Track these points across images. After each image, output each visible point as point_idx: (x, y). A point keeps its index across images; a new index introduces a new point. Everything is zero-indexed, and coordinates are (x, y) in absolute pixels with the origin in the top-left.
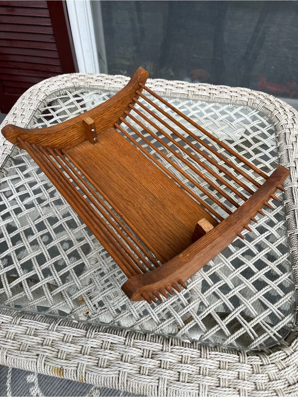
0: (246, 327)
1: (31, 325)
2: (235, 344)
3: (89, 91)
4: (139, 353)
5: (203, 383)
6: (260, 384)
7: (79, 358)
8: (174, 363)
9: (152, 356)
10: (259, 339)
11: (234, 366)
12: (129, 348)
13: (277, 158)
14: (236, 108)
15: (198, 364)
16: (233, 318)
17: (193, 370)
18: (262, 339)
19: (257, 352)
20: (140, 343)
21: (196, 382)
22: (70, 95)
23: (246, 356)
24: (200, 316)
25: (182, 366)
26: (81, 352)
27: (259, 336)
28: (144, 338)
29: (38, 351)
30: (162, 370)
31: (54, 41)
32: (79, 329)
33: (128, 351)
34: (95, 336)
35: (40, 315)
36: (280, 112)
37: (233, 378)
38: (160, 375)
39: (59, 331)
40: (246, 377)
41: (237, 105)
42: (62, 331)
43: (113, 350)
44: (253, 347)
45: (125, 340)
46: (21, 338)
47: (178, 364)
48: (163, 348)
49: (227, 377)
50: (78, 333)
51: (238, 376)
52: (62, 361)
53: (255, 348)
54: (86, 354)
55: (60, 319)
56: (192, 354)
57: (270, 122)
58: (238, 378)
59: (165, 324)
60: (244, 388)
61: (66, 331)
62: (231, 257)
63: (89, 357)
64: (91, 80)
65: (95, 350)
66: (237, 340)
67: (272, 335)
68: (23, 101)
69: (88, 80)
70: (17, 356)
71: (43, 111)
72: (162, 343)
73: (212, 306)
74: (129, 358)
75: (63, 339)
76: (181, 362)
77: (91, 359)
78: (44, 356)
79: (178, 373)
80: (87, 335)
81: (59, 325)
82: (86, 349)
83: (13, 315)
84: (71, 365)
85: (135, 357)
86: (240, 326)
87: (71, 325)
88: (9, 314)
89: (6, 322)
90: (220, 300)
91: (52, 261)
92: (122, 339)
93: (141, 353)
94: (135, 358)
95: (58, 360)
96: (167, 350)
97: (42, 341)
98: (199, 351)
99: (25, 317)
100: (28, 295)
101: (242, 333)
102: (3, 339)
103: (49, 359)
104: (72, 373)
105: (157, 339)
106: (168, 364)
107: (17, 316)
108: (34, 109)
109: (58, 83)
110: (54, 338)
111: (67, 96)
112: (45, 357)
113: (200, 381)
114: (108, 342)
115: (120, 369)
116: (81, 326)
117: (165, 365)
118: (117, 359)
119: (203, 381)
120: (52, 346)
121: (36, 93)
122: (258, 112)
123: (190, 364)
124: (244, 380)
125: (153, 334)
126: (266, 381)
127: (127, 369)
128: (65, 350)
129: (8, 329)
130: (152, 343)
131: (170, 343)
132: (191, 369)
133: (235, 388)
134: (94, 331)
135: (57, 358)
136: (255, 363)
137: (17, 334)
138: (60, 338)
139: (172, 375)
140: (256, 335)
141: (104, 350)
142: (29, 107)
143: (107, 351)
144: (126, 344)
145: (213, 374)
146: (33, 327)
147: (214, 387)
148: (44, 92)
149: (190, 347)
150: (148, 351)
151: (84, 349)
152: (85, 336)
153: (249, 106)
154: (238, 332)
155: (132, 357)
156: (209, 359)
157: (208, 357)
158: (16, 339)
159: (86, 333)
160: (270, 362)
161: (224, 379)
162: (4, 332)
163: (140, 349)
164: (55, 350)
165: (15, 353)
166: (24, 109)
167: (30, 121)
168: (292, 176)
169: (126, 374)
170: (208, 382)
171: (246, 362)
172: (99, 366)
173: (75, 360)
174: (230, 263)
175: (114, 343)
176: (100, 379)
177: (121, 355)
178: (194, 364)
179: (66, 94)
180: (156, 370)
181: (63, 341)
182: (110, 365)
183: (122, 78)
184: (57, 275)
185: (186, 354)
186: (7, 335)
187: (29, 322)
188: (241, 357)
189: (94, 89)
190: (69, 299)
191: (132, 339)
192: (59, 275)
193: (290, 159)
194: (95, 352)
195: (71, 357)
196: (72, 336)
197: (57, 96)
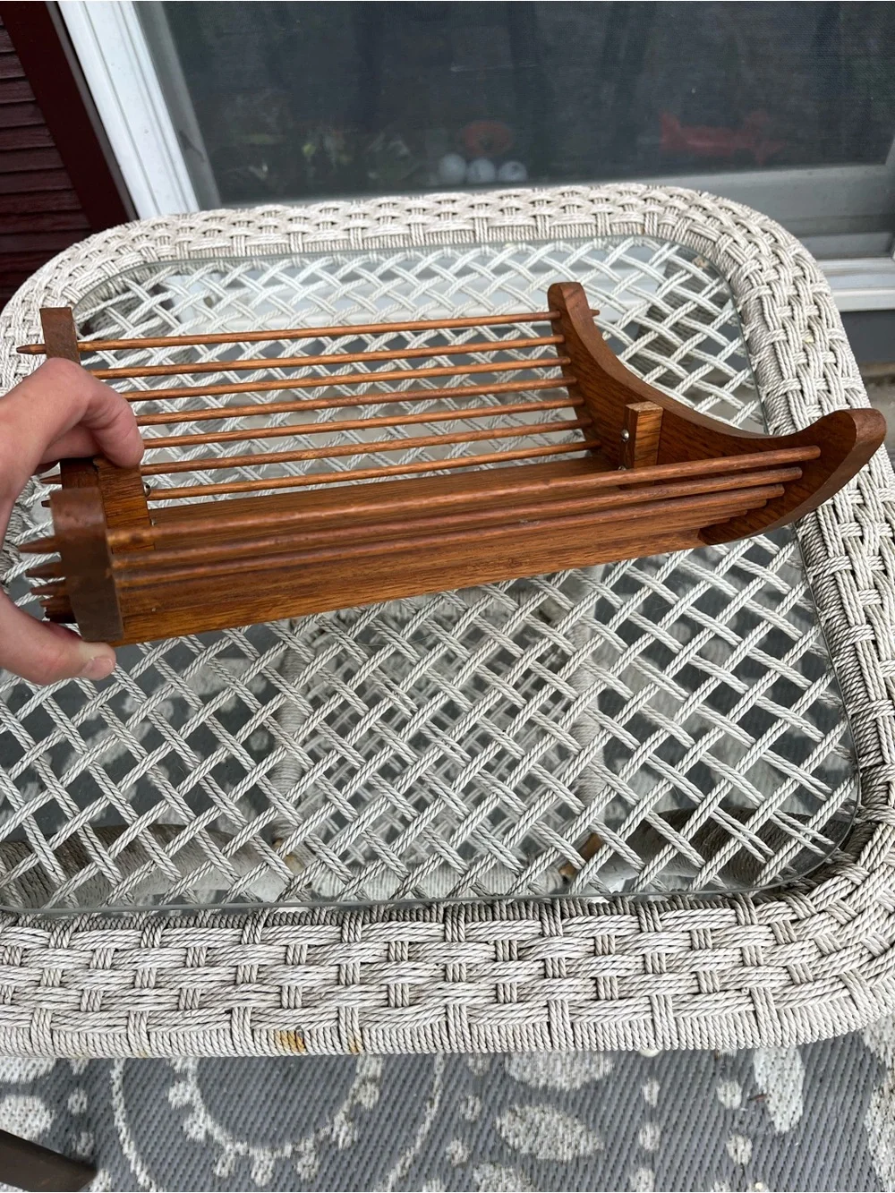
0: (739, 835)
1: (194, 940)
2: (720, 882)
3: (190, 267)
4: (485, 954)
5: (658, 992)
6: (800, 970)
7: (337, 997)
8: (578, 959)
9: (520, 954)
10: (777, 859)
11: (727, 935)
12: (457, 945)
13: (748, 373)
14: (616, 246)
15: (638, 948)
16: (704, 820)
17: (629, 966)
18: (783, 858)
19: (778, 892)
20: (483, 928)
21: (640, 993)
22: (139, 291)
23: (752, 906)
24: (620, 832)
25: (599, 963)
26: (338, 980)
27: (777, 853)
28: (490, 914)
29: (228, 1000)
30: (551, 983)
31: (42, 121)
32: (320, 927)
33: (457, 954)
34: (365, 934)
35: (210, 912)
36: (737, 239)
37: (730, 965)
38: (548, 995)
39: (270, 942)
40: (762, 957)
41: (616, 237)
42: (277, 939)
43: (417, 960)
44: (765, 880)
45: (445, 930)
46: (176, 978)
47: (589, 961)
48: (542, 928)
49: (714, 965)
50: (319, 935)
51: (740, 960)
52: (297, 1012)
53: (770, 883)
54: (353, 983)
55: (264, 912)
56: (619, 929)
57: (714, 271)
58: (743, 964)
59: (536, 870)
60: (761, 986)
61: (287, 938)
62: (672, 664)
63: (363, 988)
64: (188, 236)
65: (373, 968)
66: (722, 873)
67: (807, 842)
68: (9, 334)
70: (175, 1025)
72: (537, 916)
73: (646, 801)
74: (464, 971)
75: (286, 959)
76: (595, 953)
77: (367, 992)
78: (245, 1009)
79: (593, 982)
80: (346, 937)
81: (265, 925)
82: (351, 970)
83: (138, 926)
84: (321, 1018)
85: (477, 965)
86: (725, 837)
87: (296, 921)
88: (127, 925)
89: (126, 946)
90: (665, 782)
91: (205, 767)
92: (436, 928)
93: (489, 951)
94: (479, 967)
95: (286, 1013)
96: (555, 932)
97: (232, 976)
98: (634, 919)
99: (172, 924)
100: (163, 867)
101: (732, 854)
102: (130, 992)
103: (260, 1014)
104: (328, 1036)
105: (524, 911)
106: (563, 965)
107: (150, 926)
109: (97, 261)
110: (262, 962)
111: (129, 295)
112: (249, 1011)
113: (650, 988)
114: (402, 942)
115: (445, 1001)
116: (322, 918)
117: (557, 969)
118: (434, 980)
119: (658, 988)
120: (261, 981)
121: (40, 302)
122: (677, 247)
123: (617, 953)
124: (759, 965)
125: (510, 901)
126: (812, 959)
127: (464, 997)
128: (298, 984)
129: (136, 962)
130: (514, 922)
131: (558, 915)
132: (623, 966)
133: (740, 990)
134: (360, 924)
135: (281, 1007)
136: (778, 919)
137: (163, 972)
138: (277, 957)
139: (577, 989)
140: (770, 851)
141: (396, 964)
143: (403, 964)
144: (449, 938)
145: (678, 967)
146: (199, 944)
147: (688, 997)
149: (609, 912)
150: (507, 943)
151: (343, 972)
152: (341, 940)
153: (649, 236)
154: (723, 851)
155: (470, 967)
156: (663, 931)
157: (659, 928)
158: (162, 984)
159: (341, 932)
160: (814, 911)
161: (708, 973)
162: (126, 974)
163: (486, 942)
164: (271, 990)
165: (170, 1018)
168: (796, 418)
169: (464, 1009)
170: (671, 987)
171: (756, 922)
172: (393, 1004)
173: (327, 1004)
174: (673, 683)
175: (418, 943)
176: (401, 1036)
177: (442, 967)
178: (628, 952)
179: (127, 290)
180: (536, 985)
181: (286, 962)
182: (418, 998)
183: (276, 212)
184: (229, 802)
186: (138, 979)
187: (187, 934)
188: (741, 911)
189: (204, 261)
190: (275, 855)
191: (462, 924)
192: (232, 799)
193: (784, 370)
194: (375, 973)
195: (318, 998)
196: (306, 948)
197: (103, 300)
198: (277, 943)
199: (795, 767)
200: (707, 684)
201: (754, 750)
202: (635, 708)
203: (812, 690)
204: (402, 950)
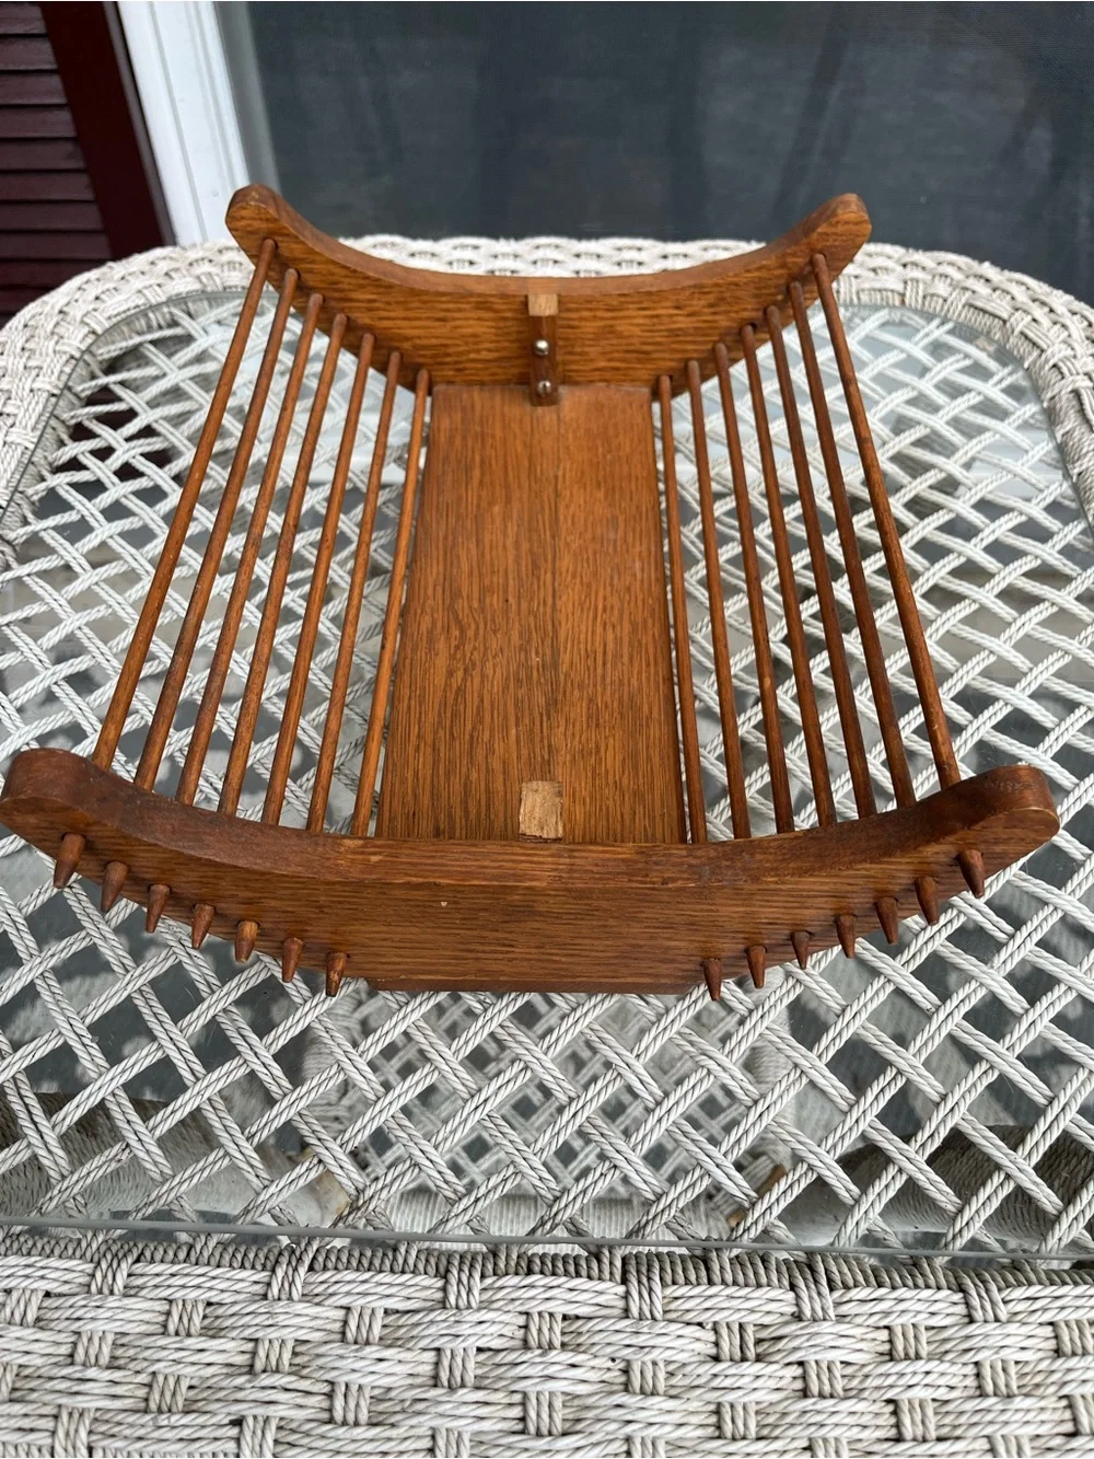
1: (183, 1287)
4: (699, 1346)
5: (1005, 1431)
7: (433, 1410)
8: (864, 1365)
9: (760, 1350)
12: (649, 1327)
13: (1065, 484)
14: (863, 320)
15: (967, 1351)
16: (1056, 1133)
17: (953, 1382)
20: (694, 1297)
21: (974, 1431)
22: (190, 326)
24: (915, 1145)
25: (901, 1375)
26: (436, 1377)
28: (703, 1273)
29: (237, 1401)
30: (818, 1407)
32: (406, 1277)
33: (651, 1343)
34: (486, 1296)
35: (215, 1240)
36: (1036, 317)
38: (813, 1428)
39: (317, 1300)
41: (865, 306)
42: (331, 1295)
43: (577, 1349)
45: (626, 1296)
46: (147, 1354)
47: (882, 1369)
48: (797, 1305)
50: (405, 1293)
52: (359, 1432)
54: (463, 1385)
55: (309, 1243)
56: (933, 1314)
57: (1004, 356)
59: (778, 1200)
61: (348, 1293)
63: (480, 1395)
65: (498, 1359)
70: (140, 1439)
71: (88, 393)
72: (786, 1283)
73: (957, 1095)
74: (662, 1375)
75: (343, 1333)
76: (891, 1356)
77: (487, 1404)
78: (267, 1420)
79: (891, 1408)
80: (452, 1299)
81: (311, 1269)
82: (459, 1360)
83: (88, 1255)
84: (402, 1447)
85: (684, 1365)
87: (365, 1263)
88: (70, 1251)
89: (65, 1289)
90: (985, 1066)
91: (228, 994)
92: (612, 1291)
93: (706, 1342)
94: (688, 1369)
95: (340, 1432)
96: (820, 1313)
97: (247, 1356)
98: (958, 1297)
99: (148, 1254)
100: (142, 1154)
102: (65, 1372)
103: (293, 1431)
105: (762, 1271)
106: (837, 1372)
107: (109, 1257)
108: (48, 387)
110: (302, 1335)
111: (177, 331)
112: (274, 1424)
113: (991, 1422)
114: (551, 1315)
115: (629, 1429)
116: (411, 1261)
117: (826, 1382)
118: (608, 1388)
119: (1006, 1423)
120: (297, 1371)
121: (50, 327)
122: (950, 326)
123: (931, 1357)
125: (735, 1252)
127: (664, 1424)
128: (365, 1381)
129: (79, 1319)
130: (748, 1290)
131: (824, 1283)
132: (943, 1381)
134: (477, 1276)
135: (331, 1421)
137: (125, 1340)
138: (328, 1327)
139: (864, 1420)
141: (541, 1355)
142: (29, 380)
143: (554, 1356)
144: (635, 1311)
145: (1037, 1386)
146: (192, 1295)
147: (1058, 1440)
148: (82, 322)
149: (910, 1283)
150: (736, 1328)
151: (446, 1362)
152: (443, 1304)
153: (910, 309)
155: (671, 1368)
156: (1009, 1322)
157: (1003, 1316)
158: (122, 1362)
159: (444, 1289)
162: (60, 1338)
163: (700, 1324)
164: (315, 1389)
165: (131, 1425)
166: (9, 391)
167: (41, 436)
169: (661, 1448)
170: (1027, 1422)
172: (532, 1429)
173: (414, 1421)
175: (577, 1318)
177: (622, 1365)
178: (949, 1357)
179: (174, 323)
180: (791, 1408)
181: (343, 1338)
182: (579, 1420)
183: (393, 244)
184: (262, 1051)
185: (904, 1319)
186: (80, 1351)
187: (173, 1275)
190: (335, 1146)
191: (657, 1286)
192: (267, 1048)
194: (503, 1369)
195: (398, 1408)
196: (380, 1313)
197: (139, 333)
198: (330, 1301)
200: (1041, 915)
202: (930, 945)
204: (551, 1329)
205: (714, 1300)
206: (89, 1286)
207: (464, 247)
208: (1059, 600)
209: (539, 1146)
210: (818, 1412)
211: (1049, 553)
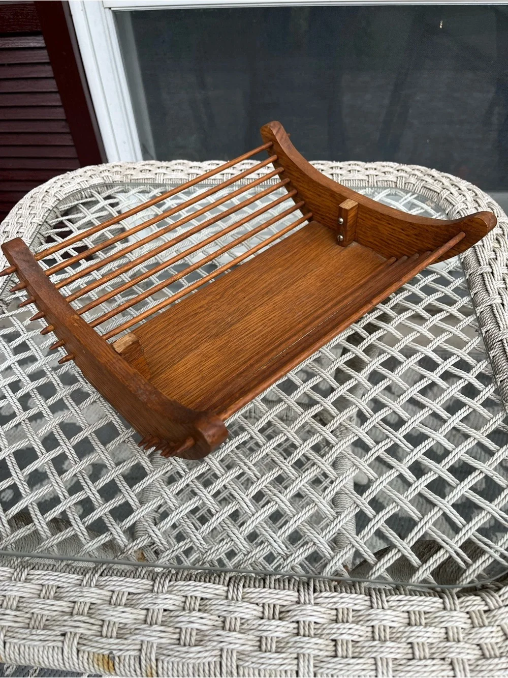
0: (448, 547)
1: (48, 580)
3: (130, 187)
4: (255, 613)
5: (382, 655)
6: (490, 647)
7: (143, 633)
8: (324, 624)
9: (281, 616)
10: (474, 566)
11: (436, 617)
12: (235, 603)
13: (458, 262)
15: (368, 620)
16: (421, 533)
17: (361, 633)
18: (480, 566)
19: (475, 590)
20: (255, 592)
21: (368, 655)
22: (98, 197)
23: (456, 598)
24: (361, 536)
25: (339, 629)
26: (145, 620)
27: (474, 562)
28: (262, 584)
29: (64, 626)
30: (302, 640)
32: (138, 580)
33: (235, 610)
34: (170, 589)
35: (64, 563)
36: (452, 192)
37: (438, 640)
38: (298, 649)
39: (101, 587)
40: (461, 636)
41: (380, 188)
42: (107, 586)
43: (205, 611)
44: (465, 582)
45: (228, 591)
46: (31, 605)
47: (331, 626)
48: (299, 598)
49: (425, 639)
50: (137, 586)
51: (445, 636)
52: (112, 641)
53: (469, 583)
54: (156, 624)
55: (102, 566)
56: (355, 604)
57: (438, 208)
58: (447, 639)
59: (298, 556)
60: (460, 657)
61: (114, 585)
62: (403, 428)
63: (162, 628)
64: (132, 172)
65: (172, 614)
66: (434, 573)
67: (497, 556)
68: (20, 212)
69: (128, 172)
70: (24, 639)
71: (54, 224)
72: (296, 589)
73: (380, 516)
74: (238, 624)
75: (110, 601)
76: (336, 621)
77: (164, 632)
78: (75, 634)
79: (333, 643)
80: (156, 589)
81: (101, 575)
83: (13, 566)
84: (128, 648)
85: (248, 620)
86: (437, 547)
87: (123, 574)
88: (6, 564)
89: (2, 578)
90: (395, 504)
91: (82, 465)
92: (221, 589)
93: (258, 611)
94: (249, 622)
95: (104, 640)
96: (308, 602)
97: (71, 609)
98: (367, 598)
99: (37, 566)
100: (39, 528)
101: (442, 560)
103: (85, 639)
104: (132, 662)
105: (287, 584)
106: (312, 627)
107: (21, 567)
108: (38, 222)
110: (93, 601)
111: (93, 199)
112: (78, 636)
113: (376, 652)
114: (196, 597)
115: (221, 645)
116: (142, 575)
117: (307, 629)
118: (215, 628)
119: (382, 652)
120: (90, 615)
121: (41, 198)
123: (353, 622)
124: (459, 641)
125: (278, 577)
126: (499, 640)
127: (236, 644)
128: (116, 620)
129: (5, 590)
130: (279, 591)
131: (312, 589)
132: (357, 633)
133: (443, 659)
134: (167, 581)
135: (101, 636)
136: (474, 608)
137: (23, 600)
138: (105, 598)
139: (321, 647)
140: (469, 561)
141: (189, 613)
142: (31, 219)
143: (194, 614)
144: (230, 597)
145: (398, 638)
146: (52, 583)
147: (404, 661)
148: (54, 195)
149: (349, 591)
150: (272, 606)
151: (150, 615)
152: (152, 591)
153: (399, 188)
154: (435, 557)
155: (243, 621)
156: (389, 609)
157: (386, 607)
158: (21, 608)
159: (153, 586)
160: (501, 604)
161: (421, 644)
164: (96, 623)
165: (21, 633)
166: (22, 223)
167: (33, 241)
169: (235, 654)
170: (392, 653)
171: (458, 608)
172: (182, 643)
173: (134, 637)
174: (403, 439)
175: (207, 599)
176: (185, 668)
177: (222, 619)
178: (361, 623)
179: (92, 196)
180: (290, 640)
181: (110, 604)
182: (201, 641)
183: (183, 163)
184: (93, 488)
185: (343, 606)
186: (5, 603)
187: (45, 575)
188: (447, 600)
189: (139, 184)
190: (118, 528)
191: (241, 588)
192: (95, 487)
193: (481, 261)
194: (172, 618)
195: (128, 632)
196: (126, 594)
197: (77, 200)
198: (106, 588)
199: (487, 502)
200: (426, 442)
201: (459, 488)
202: (376, 453)
203: (500, 453)
204: (195, 603)
205: (264, 594)
206: (11, 578)
207: (212, 164)
208: (450, 310)
209: (202, 530)
210: (302, 642)
211: (448, 291)
